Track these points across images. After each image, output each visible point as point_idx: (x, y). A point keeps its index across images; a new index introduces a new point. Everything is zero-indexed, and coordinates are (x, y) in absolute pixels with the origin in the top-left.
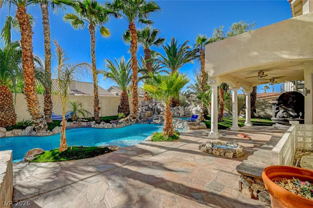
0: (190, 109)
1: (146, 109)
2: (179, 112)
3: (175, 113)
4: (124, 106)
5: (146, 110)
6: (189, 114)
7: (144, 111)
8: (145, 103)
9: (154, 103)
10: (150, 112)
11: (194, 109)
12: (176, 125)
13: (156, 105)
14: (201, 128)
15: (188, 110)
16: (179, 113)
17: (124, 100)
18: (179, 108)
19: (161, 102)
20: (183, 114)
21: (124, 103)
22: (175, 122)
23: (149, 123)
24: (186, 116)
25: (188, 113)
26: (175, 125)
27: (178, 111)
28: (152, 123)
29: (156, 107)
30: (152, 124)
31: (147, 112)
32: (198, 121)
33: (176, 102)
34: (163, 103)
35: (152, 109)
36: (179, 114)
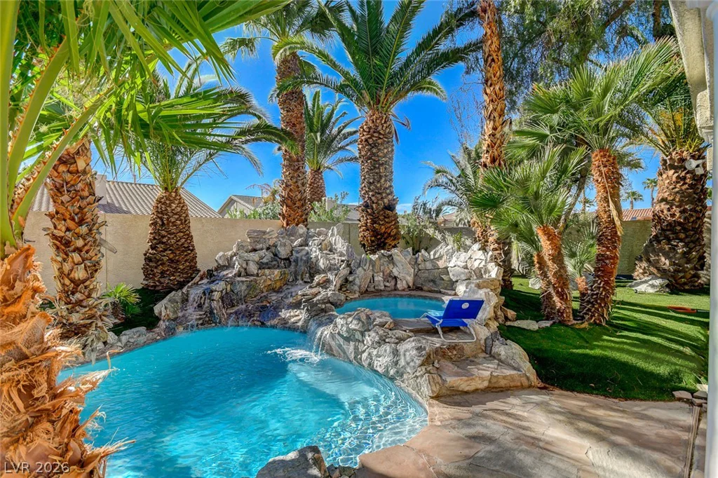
0: (440, 257)
1: (265, 260)
2: (395, 272)
3: (379, 278)
4: (165, 250)
5: (262, 266)
6: (433, 281)
7: (253, 268)
8: (267, 236)
9: (301, 236)
10: (276, 272)
11: (454, 259)
12: (361, 348)
13: (307, 245)
14: (503, 383)
15: (429, 265)
16: (395, 278)
17: (163, 224)
18: (395, 257)
19: (326, 235)
20: (410, 279)
21: (163, 237)
22: (358, 336)
23: (263, 324)
24: (421, 289)
25: (431, 277)
26: (356, 348)
27: (391, 266)
28: (275, 321)
29: (304, 253)
30: (273, 327)
31: (267, 271)
32: (483, 333)
33: (385, 233)
34: (333, 235)
35: (287, 259)
36: (393, 283)
